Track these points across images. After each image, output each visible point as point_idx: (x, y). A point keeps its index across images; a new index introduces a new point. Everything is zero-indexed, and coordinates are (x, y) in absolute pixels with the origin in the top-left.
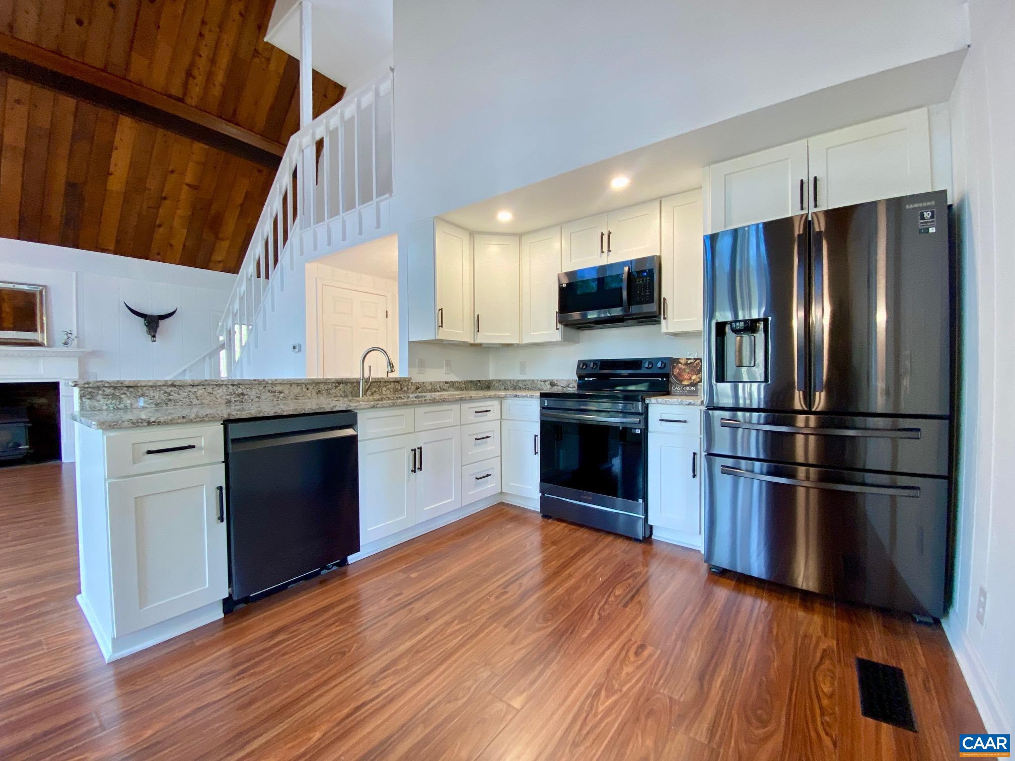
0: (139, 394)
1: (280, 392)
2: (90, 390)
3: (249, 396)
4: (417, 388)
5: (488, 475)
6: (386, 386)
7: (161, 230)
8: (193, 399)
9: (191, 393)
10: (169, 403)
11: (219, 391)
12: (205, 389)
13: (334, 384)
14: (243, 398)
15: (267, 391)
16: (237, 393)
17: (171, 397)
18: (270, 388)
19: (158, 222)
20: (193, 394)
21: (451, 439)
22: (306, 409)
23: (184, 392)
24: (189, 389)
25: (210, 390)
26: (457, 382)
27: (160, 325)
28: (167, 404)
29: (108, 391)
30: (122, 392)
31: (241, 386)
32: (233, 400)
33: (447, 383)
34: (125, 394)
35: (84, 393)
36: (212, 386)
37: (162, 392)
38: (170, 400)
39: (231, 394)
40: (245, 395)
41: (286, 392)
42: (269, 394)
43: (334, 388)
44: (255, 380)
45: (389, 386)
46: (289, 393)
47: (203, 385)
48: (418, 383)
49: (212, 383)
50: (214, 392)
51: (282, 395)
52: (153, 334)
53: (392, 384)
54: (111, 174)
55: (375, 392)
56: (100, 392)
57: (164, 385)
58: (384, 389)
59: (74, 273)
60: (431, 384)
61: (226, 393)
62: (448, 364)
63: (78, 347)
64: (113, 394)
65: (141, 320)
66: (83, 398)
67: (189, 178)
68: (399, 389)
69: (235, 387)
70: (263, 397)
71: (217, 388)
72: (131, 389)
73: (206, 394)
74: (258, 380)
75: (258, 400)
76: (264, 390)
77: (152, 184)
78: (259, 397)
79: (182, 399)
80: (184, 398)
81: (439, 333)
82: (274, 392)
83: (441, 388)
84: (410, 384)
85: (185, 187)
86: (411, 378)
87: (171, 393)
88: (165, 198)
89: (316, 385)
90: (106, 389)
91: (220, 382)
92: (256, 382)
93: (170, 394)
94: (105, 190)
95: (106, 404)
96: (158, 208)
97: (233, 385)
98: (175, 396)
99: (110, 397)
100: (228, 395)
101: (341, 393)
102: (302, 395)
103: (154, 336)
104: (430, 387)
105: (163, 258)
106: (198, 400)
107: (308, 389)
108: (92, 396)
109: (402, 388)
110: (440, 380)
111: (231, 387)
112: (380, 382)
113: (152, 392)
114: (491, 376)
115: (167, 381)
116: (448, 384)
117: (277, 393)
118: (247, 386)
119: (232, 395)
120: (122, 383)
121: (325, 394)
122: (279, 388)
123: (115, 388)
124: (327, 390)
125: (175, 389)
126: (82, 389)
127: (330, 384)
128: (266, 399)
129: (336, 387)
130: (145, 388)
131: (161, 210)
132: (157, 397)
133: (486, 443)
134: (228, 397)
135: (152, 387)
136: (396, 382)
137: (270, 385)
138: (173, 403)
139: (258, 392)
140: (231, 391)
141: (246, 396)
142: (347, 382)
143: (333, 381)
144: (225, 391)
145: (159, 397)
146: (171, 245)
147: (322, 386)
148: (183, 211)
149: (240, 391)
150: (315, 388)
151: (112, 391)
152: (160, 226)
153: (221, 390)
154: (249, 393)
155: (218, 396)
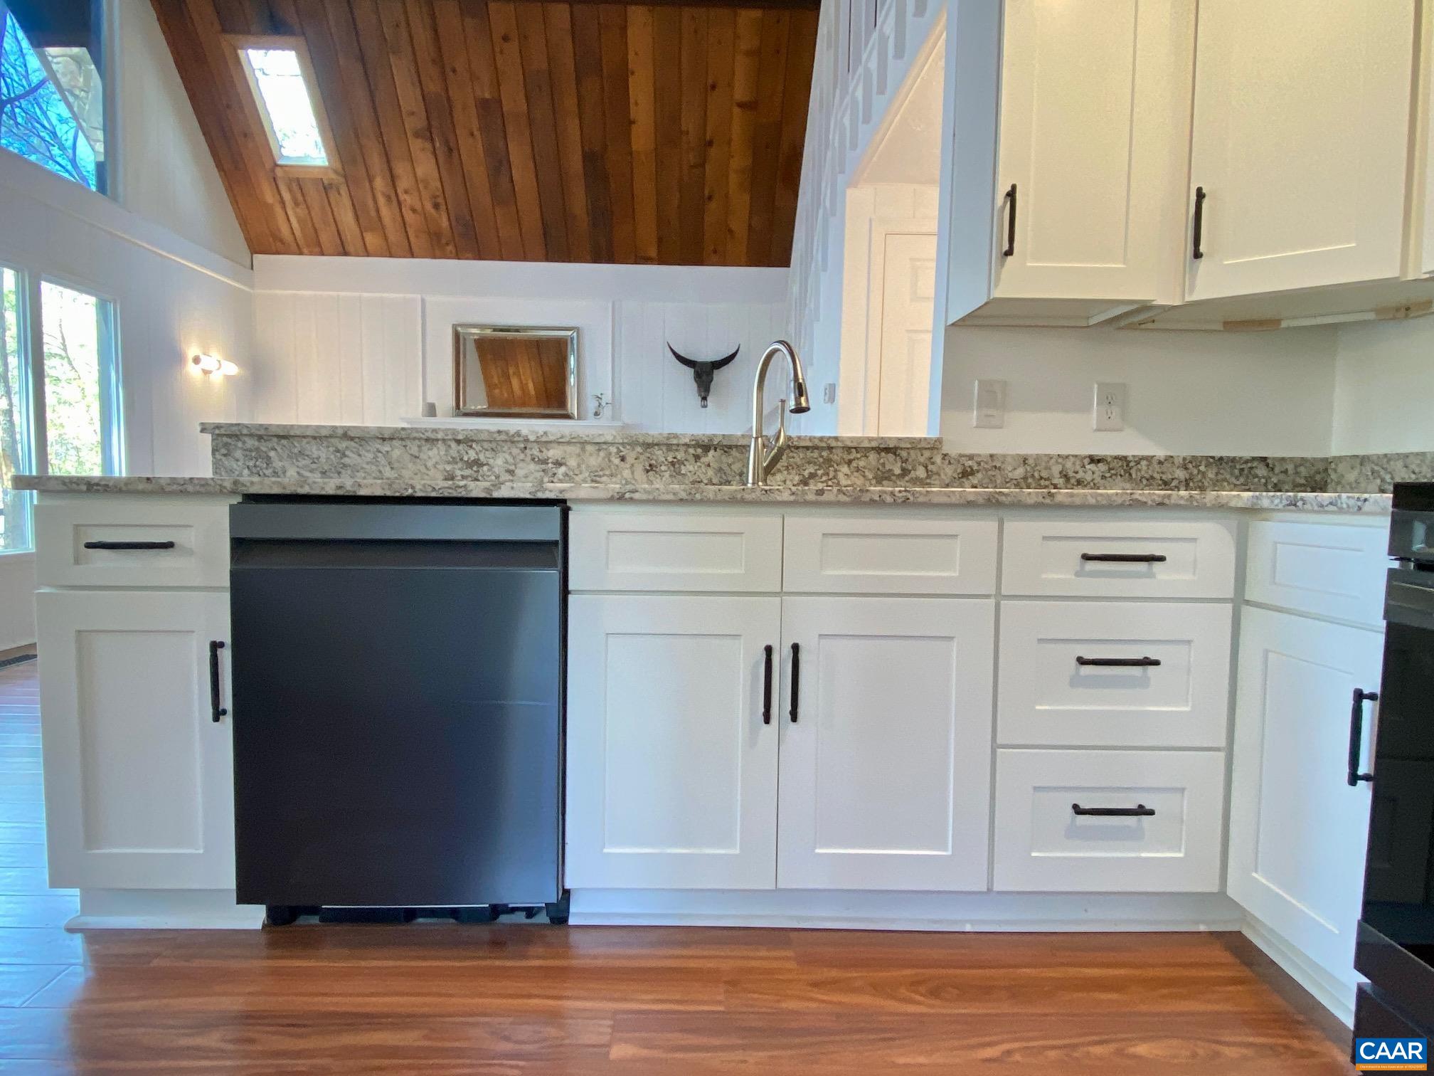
0: (296, 451)
1: (559, 464)
2: (225, 439)
3: (491, 468)
4: (966, 474)
5: (1142, 811)
6: (849, 462)
7: (713, 205)
8: (384, 466)
9: (380, 455)
10: (343, 471)
11: (430, 453)
12: (405, 446)
13: (691, 451)
14: (478, 471)
15: (529, 458)
16: (466, 458)
17: (346, 460)
18: (536, 452)
19: (707, 193)
20: (384, 455)
21: (951, 638)
22: (418, 487)
23: (368, 451)
24: (378, 446)
25: (414, 450)
26: (1149, 459)
27: (715, 379)
28: (339, 473)
29: (251, 443)
30: (270, 445)
31: (474, 446)
32: (458, 473)
33: (1094, 460)
34: (276, 450)
35: (217, 444)
36: (417, 442)
37: (331, 449)
38: (345, 466)
39: (454, 461)
40: (482, 465)
41: (572, 462)
42: (532, 466)
43: (692, 459)
44: (499, 432)
45: (862, 463)
46: (579, 466)
47: (402, 439)
48: (971, 457)
49: (415, 435)
50: (422, 456)
51: (563, 469)
52: (703, 394)
53: (873, 456)
54: (634, 123)
55: (812, 476)
56: (240, 444)
57: (331, 436)
58: (845, 469)
59: (610, 305)
60: (1025, 460)
61: (444, 458)
62: (1113, 397)
63: (613, 418)
64: (257, 449)
65: (690, 372)
66: (217, 453)
67: (741, 92)
68: (898, 471)
69: (461, 447)
70: (520, 472)
71: (429, 446)
72: (284, 442)
73: (407, 457)
74: (507, 433)
75: (508, 477)
76: (522, 456)
77: (689, 122)
78: (511, 472)
79: (365, 466)
80: (368, 463)
81: (1003, 276)
82: (545, 462)
83: (1066, 477)
84: (938, 459)
85: (736, 110)
86: (939, 441)
87: (347, 453)
88: (710, 143)
89: (645, 451)
90: (246, 439)
91: (429, 434)
92: (503, 437)
93: (344, 455)
94: (631, 154)
95: (248, 467)
96: (702, 165)
97: (458, 442)
98: (352, 459)
99: (253, 454)
100: (449, 463)
101: (710, 473)
102: (607, 472)
103: (704, 399)
104: (1020, 472)
105: (723, 259)
106: (392, 468)
107: (623, 459)
108: (228, 450)
109: (905, 472)
110: (1064, 452)
111: (453, 445)
112: (830, 448)
113: (314, 448)
114: (1336, 447)
115: (336, 427)
116: (1102, 467)
117: (550, 465)
118: (486, 445)
119: (457, 463)
120: (266, 429)
121: (667, 474)
122: (554, 453)
123: (260, 438)
124: (673, 464)
125: (352, 444)
126: (216, 438)
127: (682, 449)
128: (526, 477)
129: (697, 458)
130: (305, 441)
131: (708, 167)
132: (323, 460)
133: (1144, 683)
134: (448, 468)
135: (315, 438)
136: (887, 450)
137: (536, 446)
138: (349, 472)
139: (511, 460)
140: (454, 454)
141: (485, 468)
142: (730, 447)
143: (687, 441)
144: (442, 453)
145: (328, 458)
146: (730, 231)
147: (659, 454)
148: (739, 161)
149: (472, 455)
150: (642, 458)
151: (256, 443)
152: (710, 198)
153: (435, 451)
154: (491, 461)
155: (430, 464)
